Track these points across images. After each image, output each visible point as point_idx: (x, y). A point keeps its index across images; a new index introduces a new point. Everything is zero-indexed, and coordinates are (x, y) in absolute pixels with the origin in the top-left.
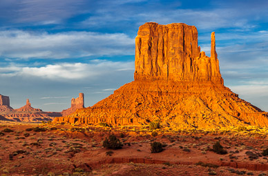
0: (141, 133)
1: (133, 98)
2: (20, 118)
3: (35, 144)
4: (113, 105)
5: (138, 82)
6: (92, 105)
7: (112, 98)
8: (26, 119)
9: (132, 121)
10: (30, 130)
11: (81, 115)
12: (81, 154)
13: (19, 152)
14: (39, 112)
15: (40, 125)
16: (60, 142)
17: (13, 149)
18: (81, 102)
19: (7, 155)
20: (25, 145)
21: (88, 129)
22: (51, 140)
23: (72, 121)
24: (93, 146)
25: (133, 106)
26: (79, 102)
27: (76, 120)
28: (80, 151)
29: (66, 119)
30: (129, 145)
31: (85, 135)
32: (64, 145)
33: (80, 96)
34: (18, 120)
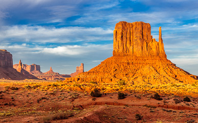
0: (113, 88)
1: (112, 66)
2: (46, 78)
3: (52, 94)
4: (100, 70)
5: (115, 57)
6: (88, 71)
7: (100, 66)
8: (50, 79)
9: (111, 80)
10: (50, 85)
11: (82, 76)
12: (78, 99)
13: (43, 98)
14: (58, 75)
15: (56, 83)
16: (66, 92)
17: (39, 97)
18: (82, 69)
19: (36, 100)
20: (46, 94)
21: (83, 85)
22: (61, 91)
23: (76, 80)
24: (85, 95)
25: (112, 71)
26: (80, 69)
27: (79, 79)
28: (77, 98)
29: (73, 79)
30: (106, 94)
31: (81, 89)
32: (69, 94)
33: (81, 65)
34: (45, 79)
